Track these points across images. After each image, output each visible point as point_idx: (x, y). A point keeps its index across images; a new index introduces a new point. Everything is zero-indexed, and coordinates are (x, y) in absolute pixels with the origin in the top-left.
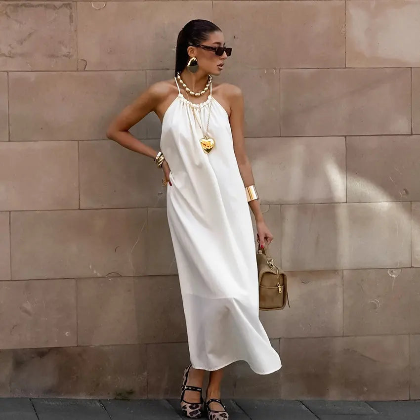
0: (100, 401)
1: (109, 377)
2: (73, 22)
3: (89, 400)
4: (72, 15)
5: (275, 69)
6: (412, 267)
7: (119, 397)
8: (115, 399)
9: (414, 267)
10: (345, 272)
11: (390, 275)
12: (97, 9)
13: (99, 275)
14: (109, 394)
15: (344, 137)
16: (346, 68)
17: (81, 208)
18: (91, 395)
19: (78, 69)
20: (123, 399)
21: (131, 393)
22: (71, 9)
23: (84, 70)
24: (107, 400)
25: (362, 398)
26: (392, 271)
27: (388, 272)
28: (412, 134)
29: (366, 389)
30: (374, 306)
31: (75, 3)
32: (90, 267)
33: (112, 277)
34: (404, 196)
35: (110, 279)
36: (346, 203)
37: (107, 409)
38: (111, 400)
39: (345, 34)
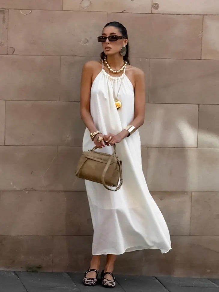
0: (15, 272)
1: (23, 257)
2: (4, 23)
3: (7, 271)
4: (5, 19)
5: (147, 58)
7: (29, 270)
8: (27, 271)
10: (193, 194)
12: (24, 14)
13: (18, 189)
14: (22, 267)
15: (197, 105)
16: (201, 59)
17: (6, 145)
18: (8, 268)
19: (7, 53)
20: (33, 272)
21: (39, 267)
22: (4, 13)
23: (13, 54)
24: (20, 272)
25: (205, 277)
31: (7, 10)
32: (12, 184)
33: (28, 191)
35: (26, 192)
36: (197, 148)
37: (19, 277)
38: (23, 272)
39: (202, 38)
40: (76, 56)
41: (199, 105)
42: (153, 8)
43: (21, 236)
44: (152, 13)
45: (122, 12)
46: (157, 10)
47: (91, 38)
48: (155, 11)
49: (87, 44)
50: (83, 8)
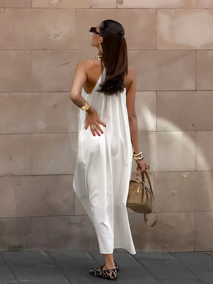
1: (5, 237)
6: (196, 171)
7: (12, 250)
8: (9, 251)
9: (197, 171)
10: (156, 174)
11: (183, 175)
14: (5, 247)
15: (155, 92)
16: (156, 50)
20: (14, 251)
21: (20, 247)
24: (4, 251)
25: (166, 251)
26: (184, 173)
27: (182, 173)
28: (196, 90)
29: (168, 245)
30: (173, 194)
34: (191, 128)
35: (6, 177)
36: (156, 131)
37: (3, 256)
38: (6, 251)
39: (156, 30)
40: (47, 50)
41: (156, 91)
42: (118, 4)
43: (3, 218)
44: (117, 8)
45: (90, 8)
46: (121, 5)
47: (61, 33)
48: (119, 6)
49: (57, 38)
50: (52, 5)
